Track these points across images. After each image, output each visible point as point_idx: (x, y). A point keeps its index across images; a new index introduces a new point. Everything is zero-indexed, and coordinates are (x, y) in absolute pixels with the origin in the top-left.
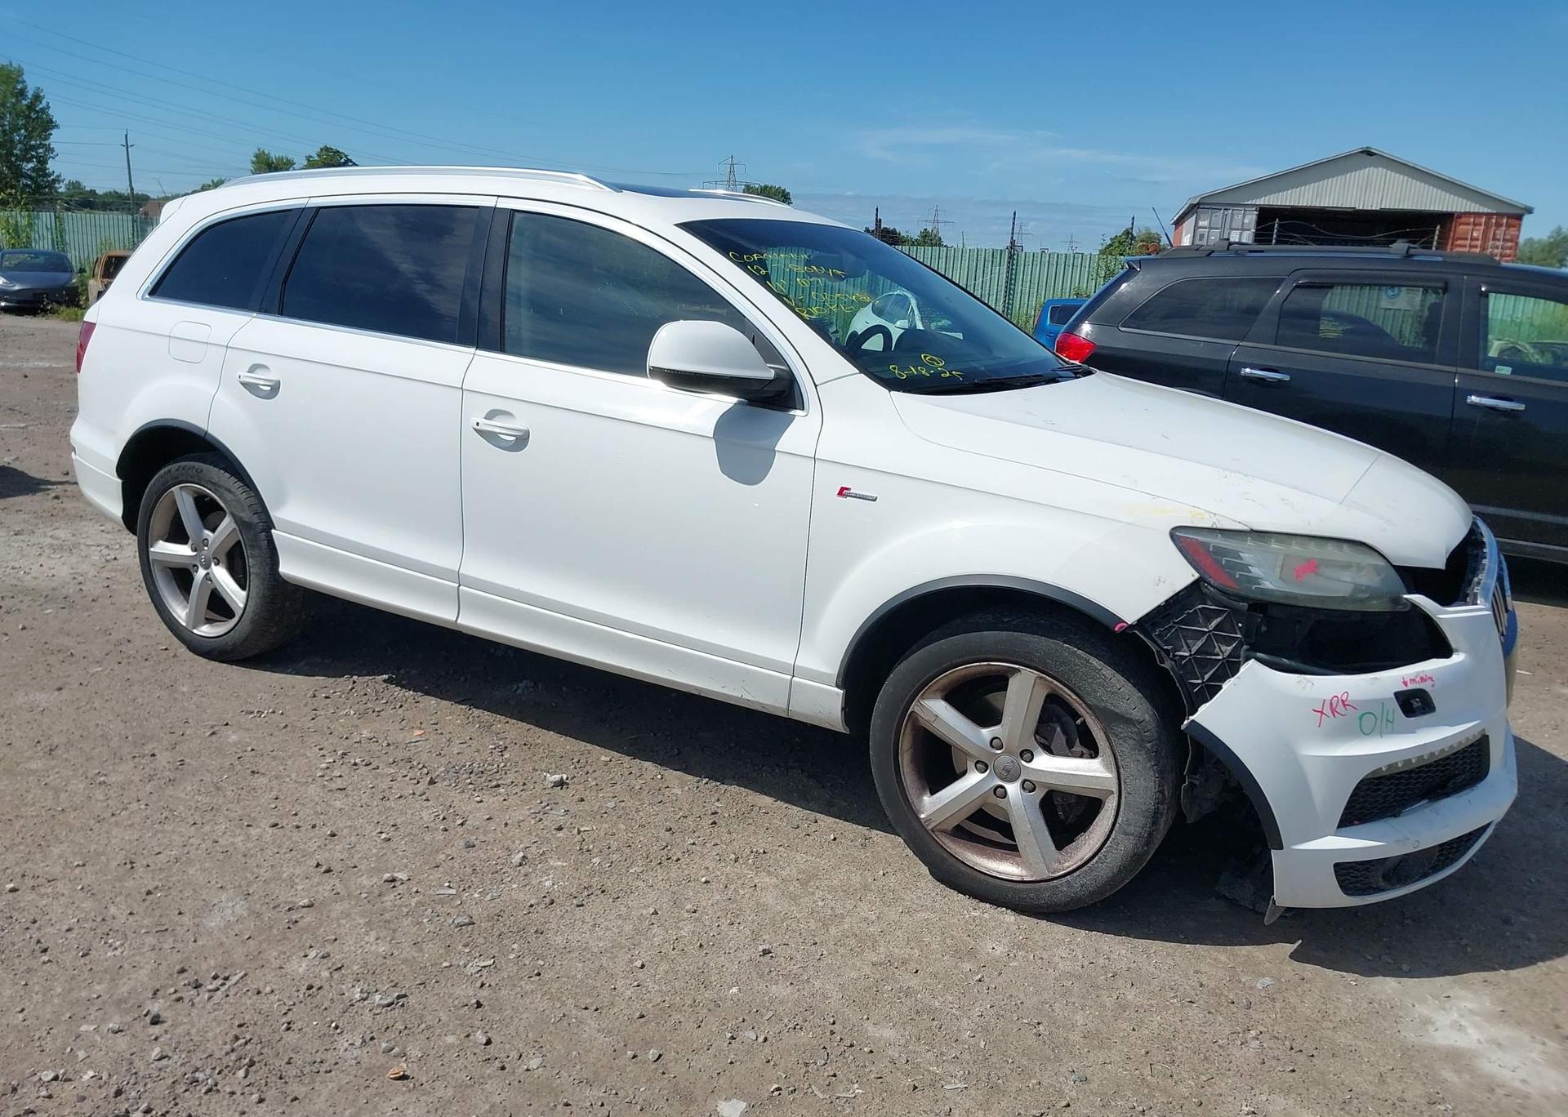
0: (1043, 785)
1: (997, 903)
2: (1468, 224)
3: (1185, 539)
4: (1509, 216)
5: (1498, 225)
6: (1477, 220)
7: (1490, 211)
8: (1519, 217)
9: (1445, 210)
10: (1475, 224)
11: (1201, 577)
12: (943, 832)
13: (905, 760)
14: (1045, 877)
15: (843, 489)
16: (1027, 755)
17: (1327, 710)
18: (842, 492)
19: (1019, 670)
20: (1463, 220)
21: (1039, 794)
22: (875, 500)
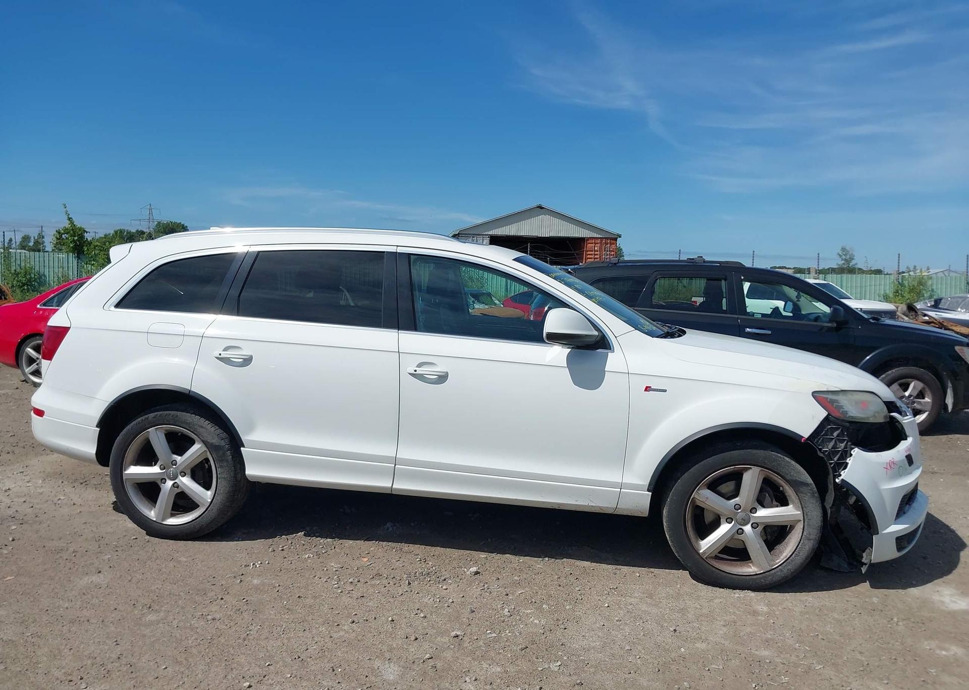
0: (762, 523)
1: (742, 588)
2: (592, 243)
3: (818, 396)
4: (611, 239)
5: (606, 244)
6: (596, 241)
7: (601, 236)
8: (616, 239)
9: (580, 236)
10: (595, 244)
11: (829, 414)
12: (711, 558)
13: (689, 524)
14: (768, 570)
15: (647, 387)
16: (754, 510)
17: (889, 468)
18: (647, 389)
19: (751, 468)
20: (589, 241)
21: (760, 528)
22: (665, 391)
